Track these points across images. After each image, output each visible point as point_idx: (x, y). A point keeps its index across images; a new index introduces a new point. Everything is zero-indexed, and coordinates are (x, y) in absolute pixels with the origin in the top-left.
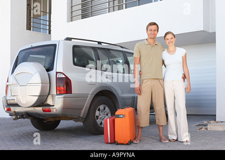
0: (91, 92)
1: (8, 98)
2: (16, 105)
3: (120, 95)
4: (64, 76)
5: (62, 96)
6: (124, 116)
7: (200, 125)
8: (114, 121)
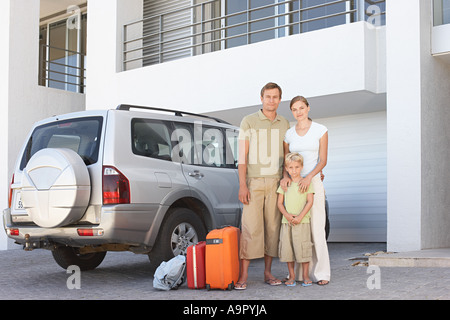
0: (163, 200)
1: (13, 212)
2: (32, 224)
3: (215, 207)
4: (116, 173)
5: (114, 207)
6: (221, 241)
7: (357, 259)
8: (203, 250)
